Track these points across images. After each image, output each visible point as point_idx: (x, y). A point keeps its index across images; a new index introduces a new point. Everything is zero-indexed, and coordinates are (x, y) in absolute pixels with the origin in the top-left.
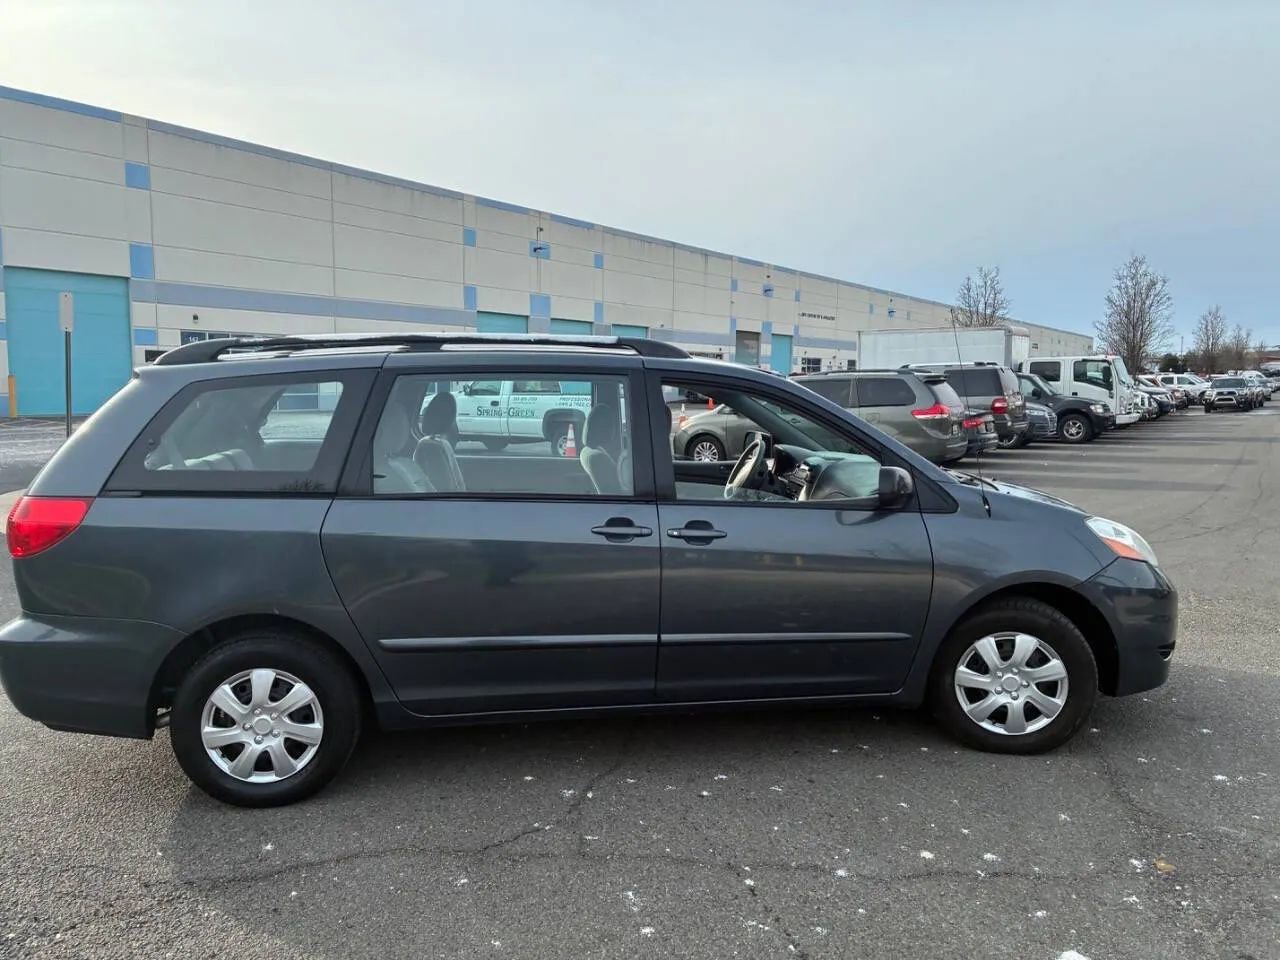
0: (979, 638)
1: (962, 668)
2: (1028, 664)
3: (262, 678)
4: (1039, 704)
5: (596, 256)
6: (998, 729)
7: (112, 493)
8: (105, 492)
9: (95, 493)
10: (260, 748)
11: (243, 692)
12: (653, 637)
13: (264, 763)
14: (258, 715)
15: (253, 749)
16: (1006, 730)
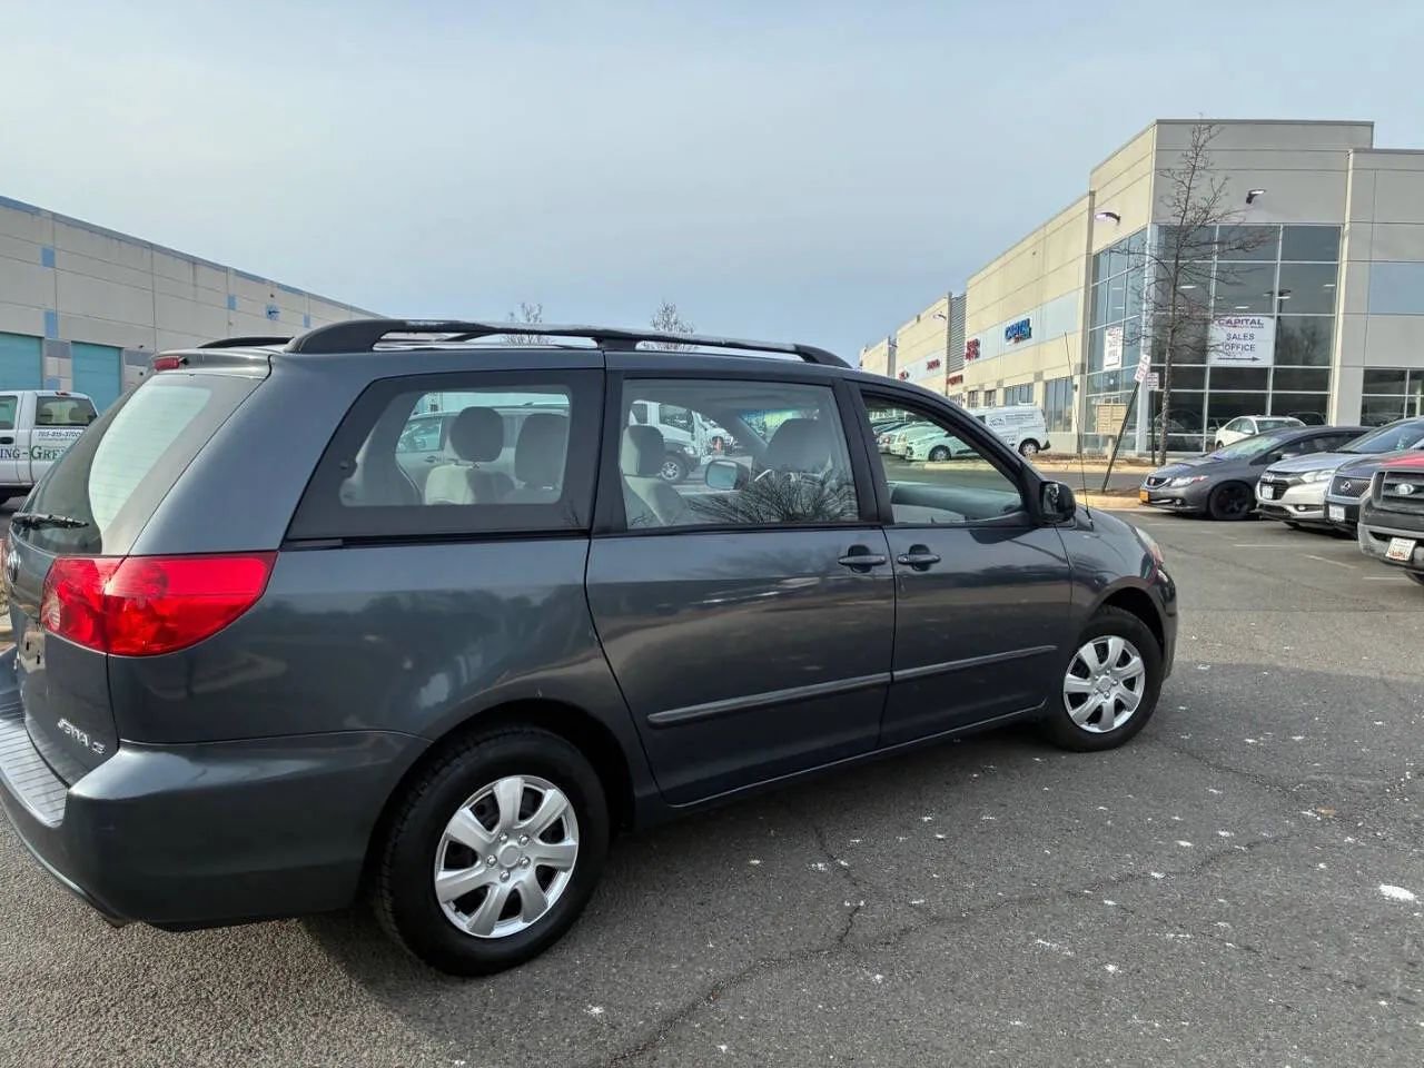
0: (1082, 645)
1: (1069, 676)
2: (1118, 665)
3: (509, 790)
4: (1126, 699)
5: (45, 251)
6: (1094, 729)
7: (299, 544)
8: (288, 542)
9: (276, 546)
10: (509, 886)
11: (487, 812)
12: (883, 677)
13: (512, 906)
14: (505, 842)
15: (499, 892)
16: (1100, 728)
